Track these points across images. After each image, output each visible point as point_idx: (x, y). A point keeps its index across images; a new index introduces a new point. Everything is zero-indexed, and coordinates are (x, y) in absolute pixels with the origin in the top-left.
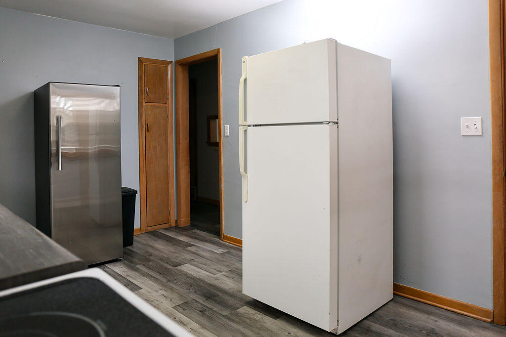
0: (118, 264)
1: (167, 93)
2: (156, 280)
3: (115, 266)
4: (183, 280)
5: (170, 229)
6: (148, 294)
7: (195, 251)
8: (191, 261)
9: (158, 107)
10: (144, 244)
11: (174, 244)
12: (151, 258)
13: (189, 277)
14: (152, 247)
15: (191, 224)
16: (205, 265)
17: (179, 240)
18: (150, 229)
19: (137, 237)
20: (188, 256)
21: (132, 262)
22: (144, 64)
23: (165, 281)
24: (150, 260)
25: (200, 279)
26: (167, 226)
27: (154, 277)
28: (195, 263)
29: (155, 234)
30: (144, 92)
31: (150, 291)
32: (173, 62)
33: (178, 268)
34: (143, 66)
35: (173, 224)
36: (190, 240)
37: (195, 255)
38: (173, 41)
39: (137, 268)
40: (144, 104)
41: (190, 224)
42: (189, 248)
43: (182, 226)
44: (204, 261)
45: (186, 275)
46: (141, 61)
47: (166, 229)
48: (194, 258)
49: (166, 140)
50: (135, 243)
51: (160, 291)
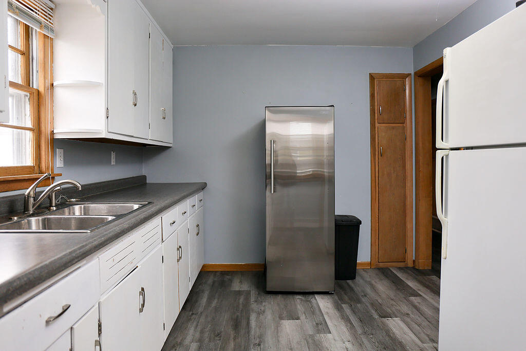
0: (326, 297)
1: (404, 111)
2: (352, 327)
3: (322, 298)
4: (381, 338)
5: (404, 269)
6: (333, 342)
7: (417, 304)
8: (404, 316)
9: (393, 128)
10: (366, 281)
11: (399, 289)
12: (363, 300)
13: (389, 336)
14: (373, 287)
15: (432, 268)
16: (419, 325)
17: (407, 285)
18: (381, 265)
19: (365, 271)
20: (405, 308)
21: (341, 299)
22: (376, 80)
23: (360, 331)
24: (359, 301)
25: (400, 343)
26: (402, 265)
27: (351, 324)
28: (409, 320)
29: (384, 272)
30: (376, 112)
31: (337, 338)
32: (413, 73)
33: (385, 320)
34: (376, 82)
35: (410, 264)
36: (421, 287)
37: (414, 310)
38: (412, 49)
39: (342, 308)
40: (377, 125)
41: (430, 268)
42: (412, 298)
43: (421, 268)
44: (421, 320)
45: (388, 332)
46: (372, 77)
47: (400, 269)
48: (410, 313)
49: (404, 167)
50: (357, 278)
51: (347, 343)
